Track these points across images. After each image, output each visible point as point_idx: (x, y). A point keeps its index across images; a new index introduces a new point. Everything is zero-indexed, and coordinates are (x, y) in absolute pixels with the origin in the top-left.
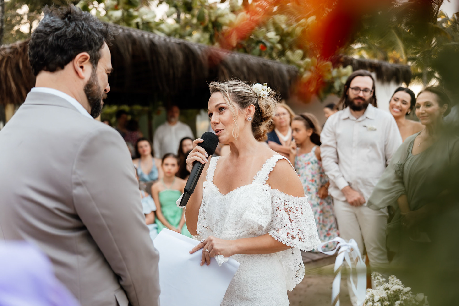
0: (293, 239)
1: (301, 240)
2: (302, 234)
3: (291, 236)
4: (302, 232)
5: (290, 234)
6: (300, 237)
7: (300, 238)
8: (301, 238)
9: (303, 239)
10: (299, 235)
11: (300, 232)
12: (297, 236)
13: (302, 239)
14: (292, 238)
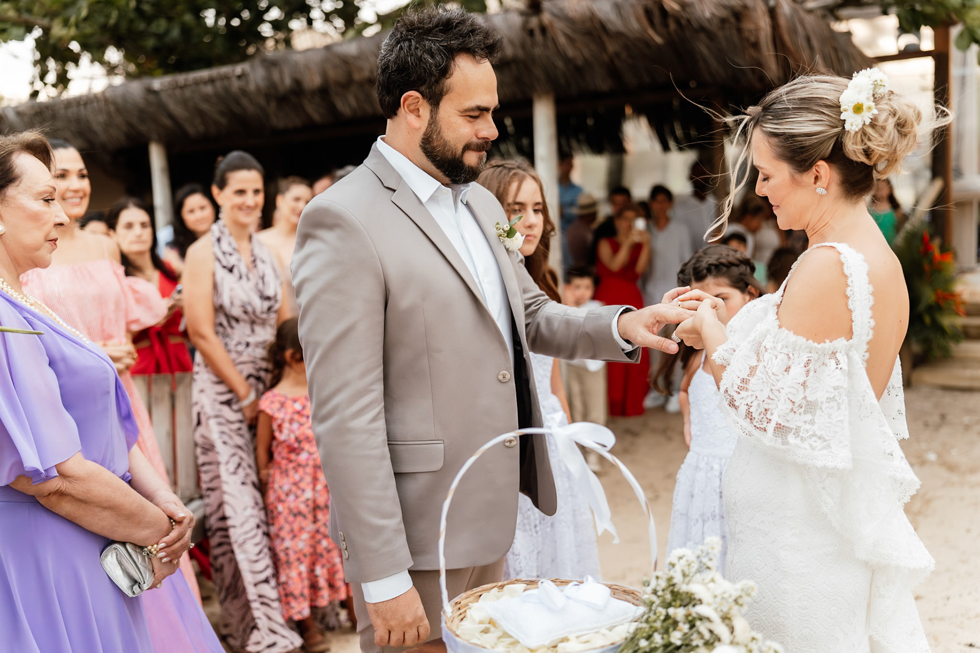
0: (730, 406)
1: (751, 419)
2: (757, 410)
3: (729, 398)
4: (759, 405)
5: (729, 393)
6: (752, 413)
7: (750, 413)
8: (752, 416)
9: (755, 421)
10: (751, 406)
11: (755, 404)
12: (746, 407)
13: (754, 418)
14: (730, 403)
